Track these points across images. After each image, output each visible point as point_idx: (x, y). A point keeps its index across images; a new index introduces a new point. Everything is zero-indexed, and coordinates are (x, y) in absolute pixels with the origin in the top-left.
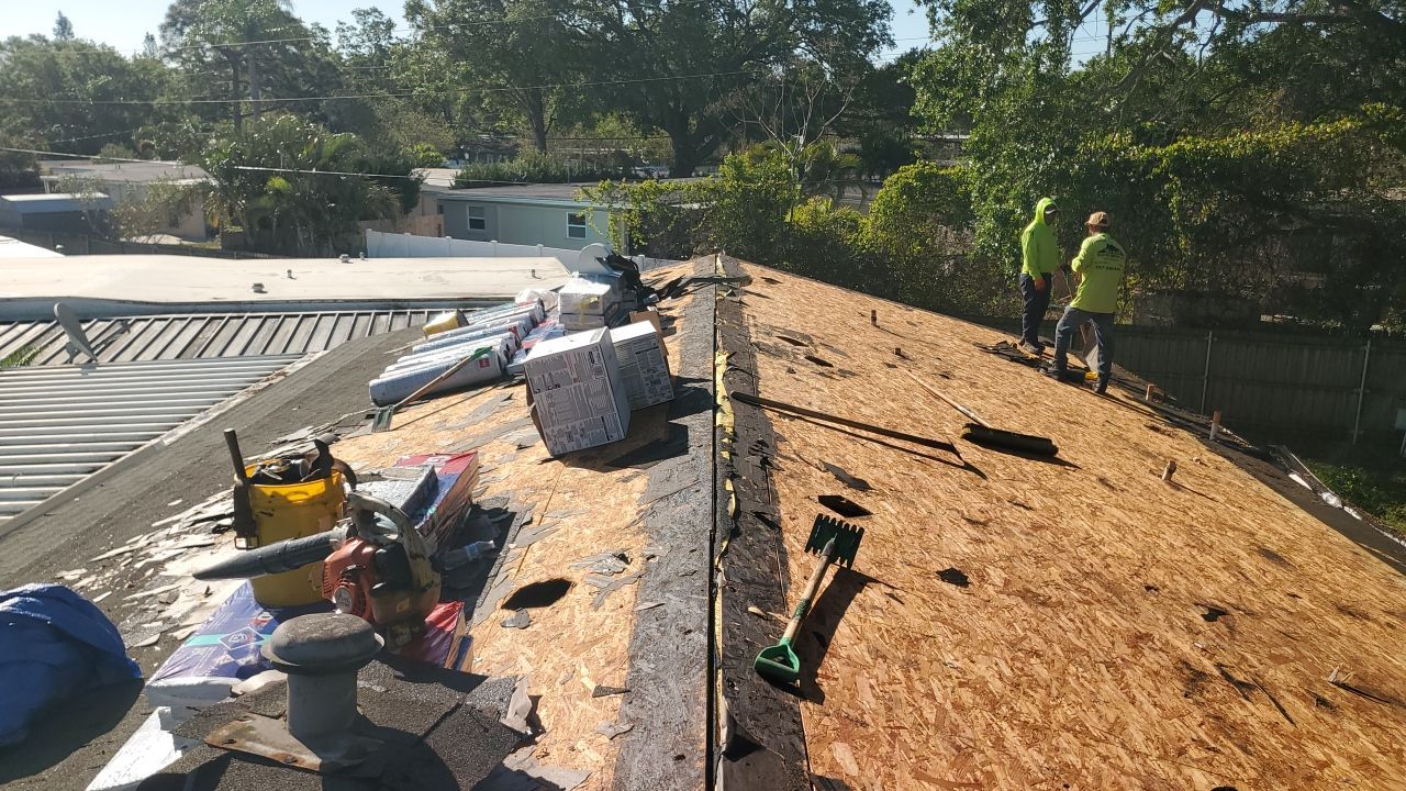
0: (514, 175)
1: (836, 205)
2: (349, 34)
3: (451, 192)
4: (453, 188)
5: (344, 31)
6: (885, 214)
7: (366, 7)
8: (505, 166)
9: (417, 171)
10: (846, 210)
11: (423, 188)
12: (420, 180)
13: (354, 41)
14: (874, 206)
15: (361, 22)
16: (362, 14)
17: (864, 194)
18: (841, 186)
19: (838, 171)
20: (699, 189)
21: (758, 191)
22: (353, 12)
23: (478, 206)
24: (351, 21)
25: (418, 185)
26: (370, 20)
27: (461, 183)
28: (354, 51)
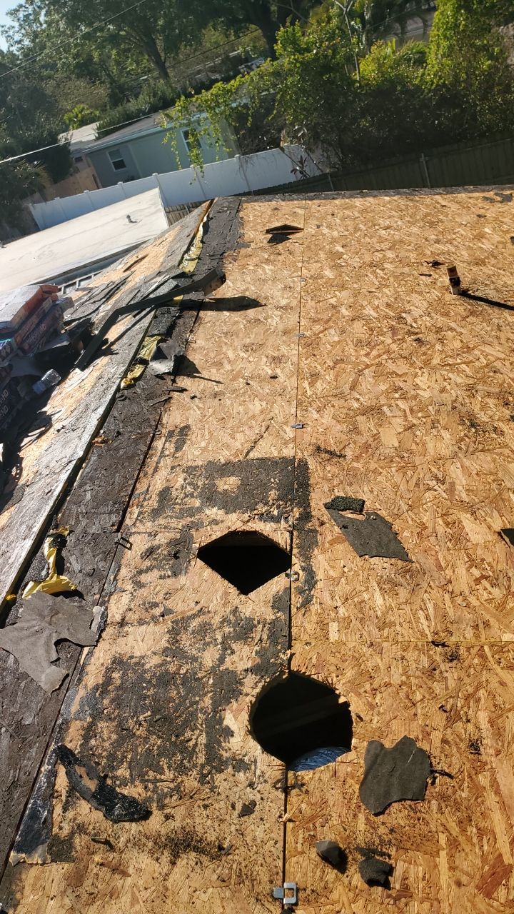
0: (140, 111)
1: (401, 42)
2: (11, 33)
3: (96, 144)
4: (97, 139)
5: (7, 32)
6: (445, 37)
7: (14, 6)
8: (132, 106)
9: (62, 136)
10: (410, 44)
11: (72, 148)
12: (67, 144)
13: (17, 37)
14: (433, 32)
15: (16, 19)
16: (14, 13)
17: (425, 22)
18: (402, 20)
19: (396, 8)
20: (262, 77)
21: (316, 59)
22: (7, 14)
23: (115, 150)
24: (9, 21)
25: (67, 148)
26: (21, 15)
27: (103, 133)
28: (20, 46)
